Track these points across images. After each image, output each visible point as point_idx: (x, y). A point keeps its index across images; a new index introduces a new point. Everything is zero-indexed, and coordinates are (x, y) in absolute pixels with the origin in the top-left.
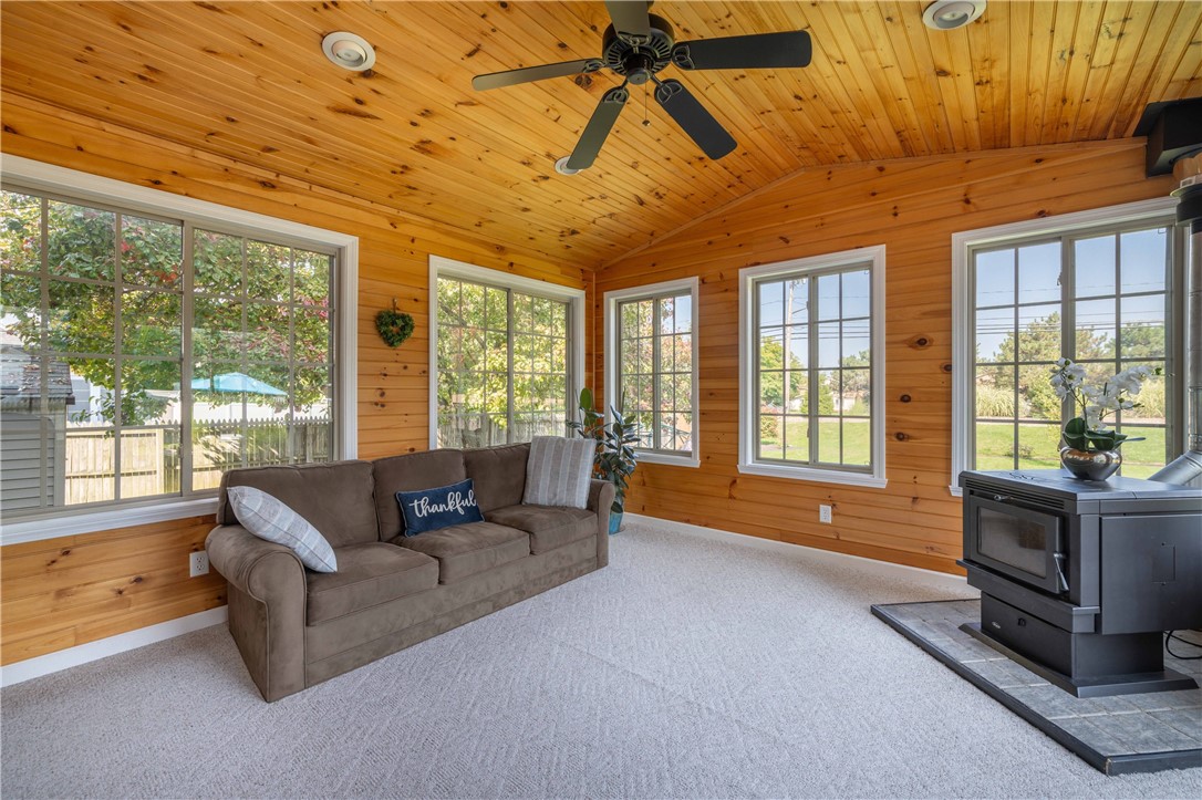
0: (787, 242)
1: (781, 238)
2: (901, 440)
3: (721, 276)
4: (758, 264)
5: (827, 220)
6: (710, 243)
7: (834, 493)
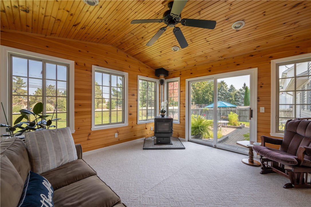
0: (107, 63)
1: (105, 61)
2: (130, 115)
3: (85, 65)
4: (98, 66)
5: (117, 62)
6: (80, 51)
7: (118, 130)
